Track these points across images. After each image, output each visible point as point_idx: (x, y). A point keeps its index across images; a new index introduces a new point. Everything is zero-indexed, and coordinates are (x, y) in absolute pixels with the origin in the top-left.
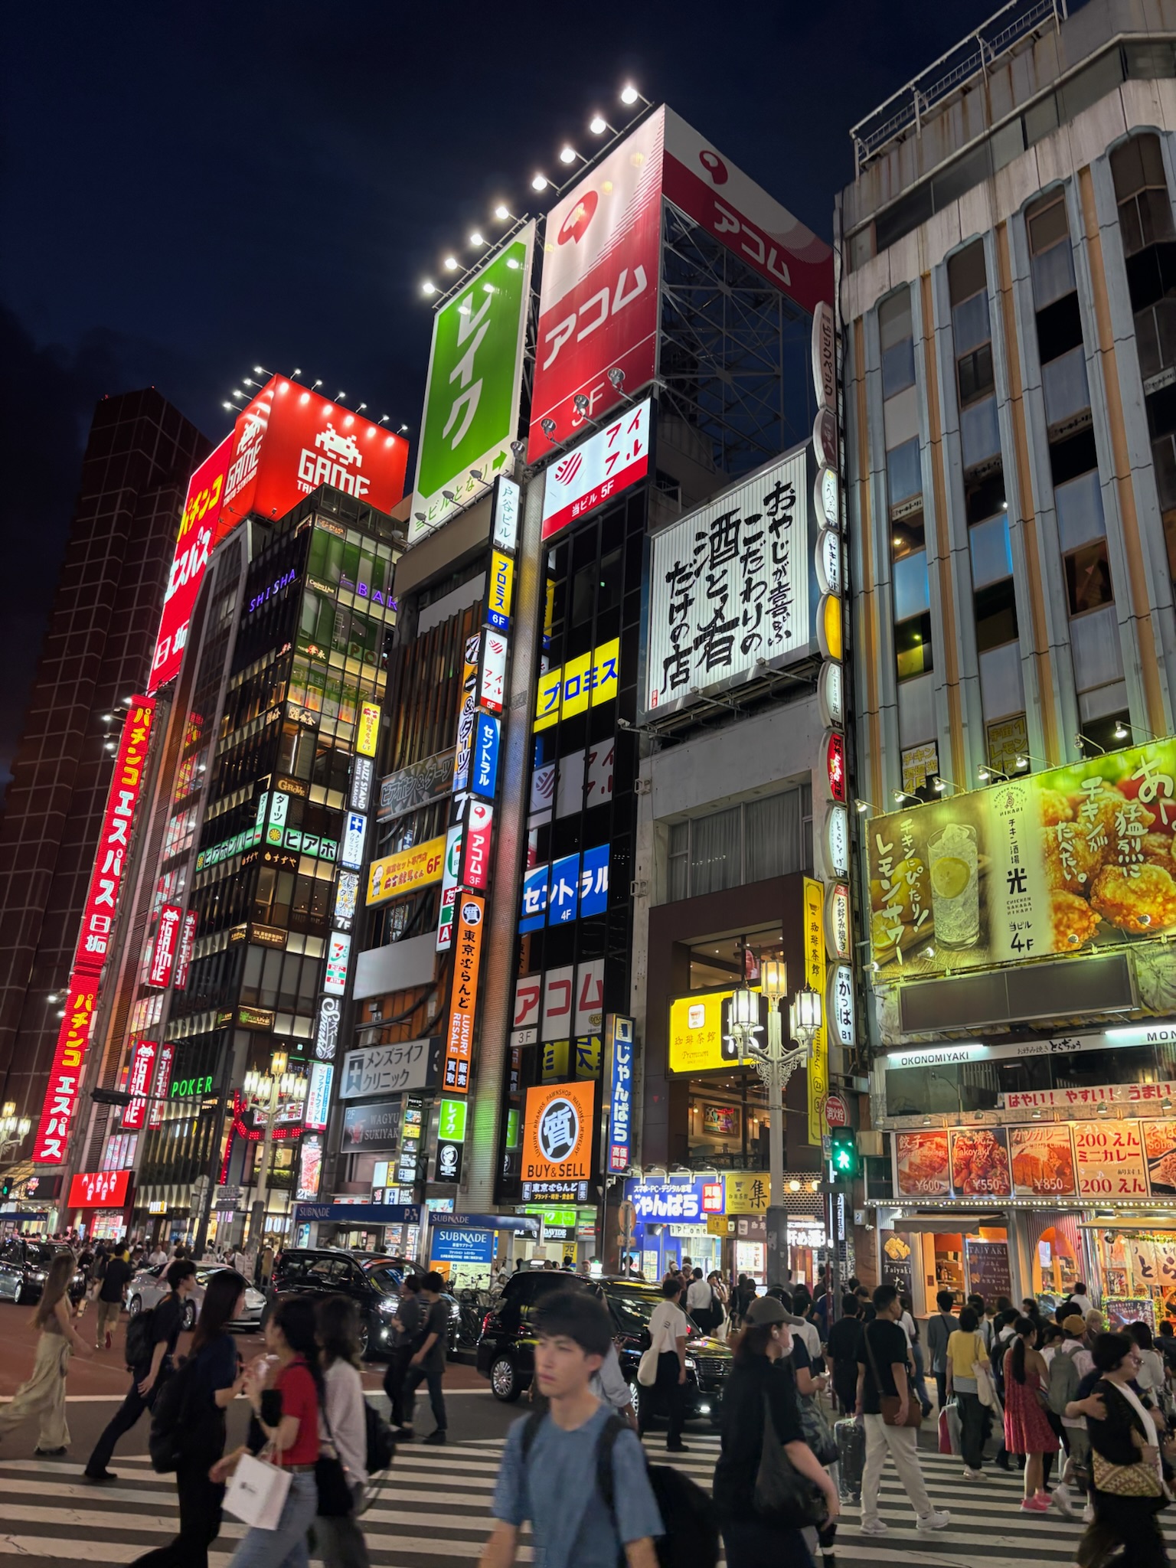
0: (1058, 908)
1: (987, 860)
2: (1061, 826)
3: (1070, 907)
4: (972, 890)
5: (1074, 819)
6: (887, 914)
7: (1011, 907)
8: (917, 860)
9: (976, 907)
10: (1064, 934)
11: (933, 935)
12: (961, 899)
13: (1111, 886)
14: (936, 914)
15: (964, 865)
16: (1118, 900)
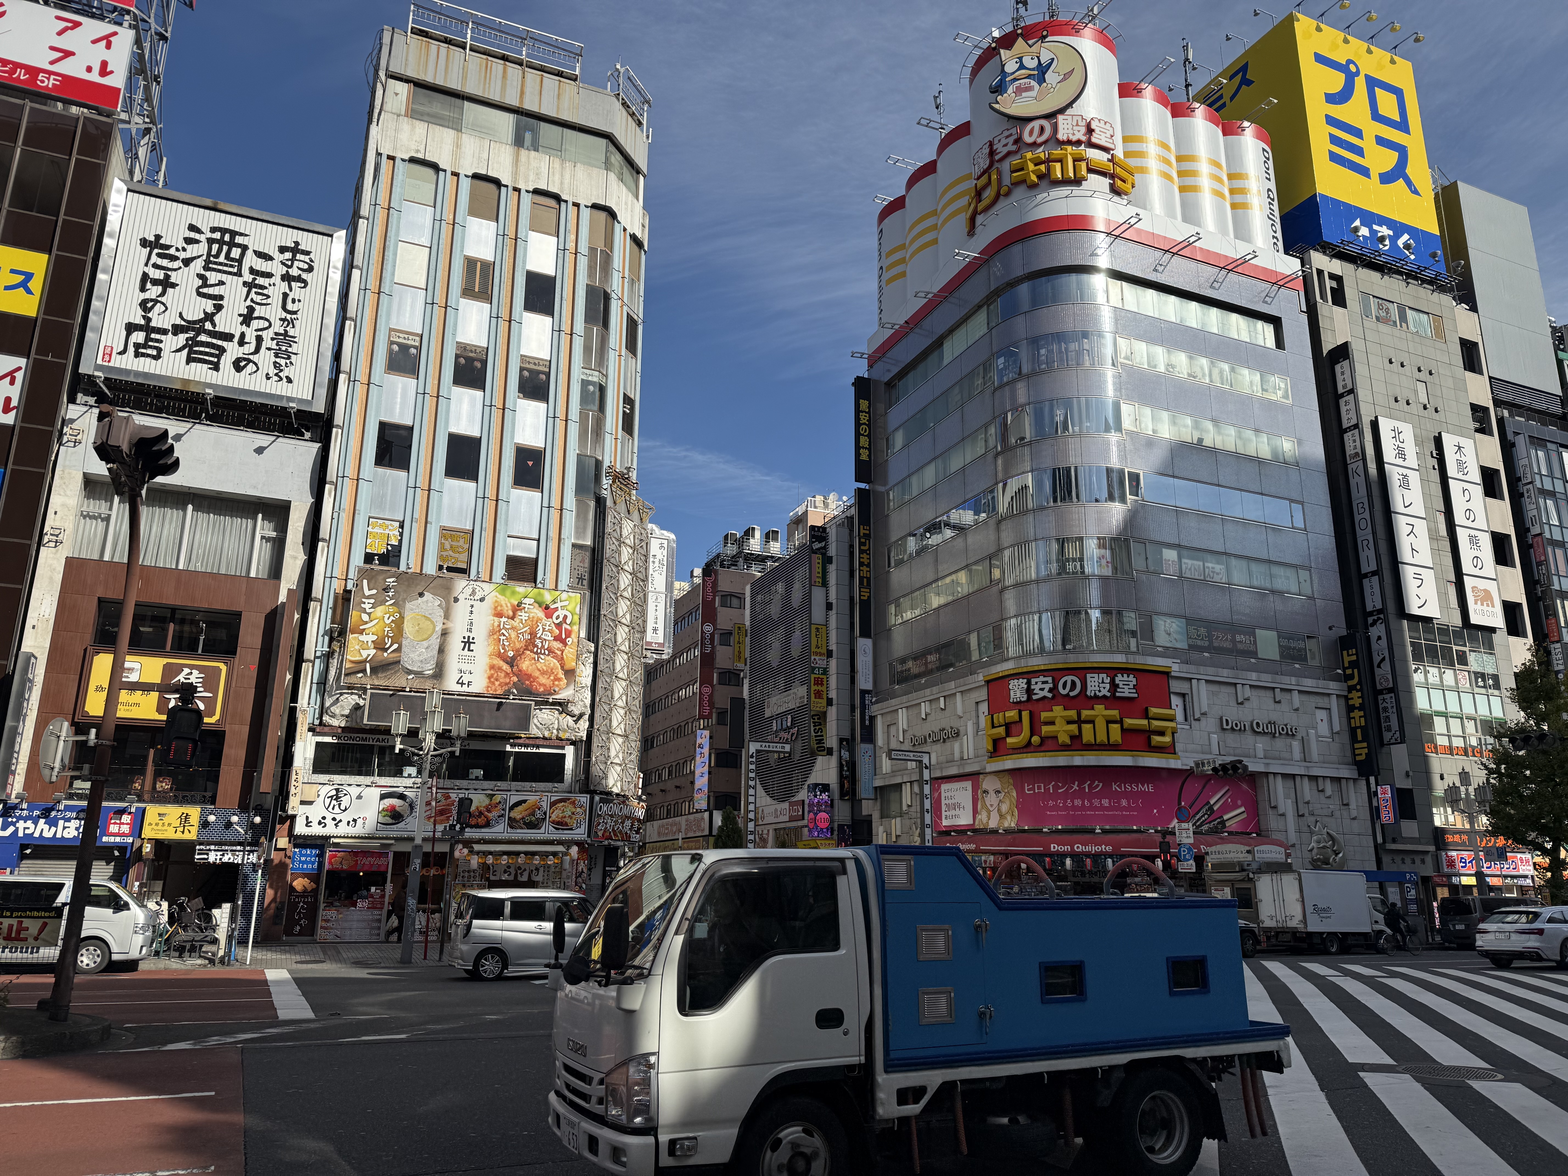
0: (492, 667)
1: (449, 625)
2: (504, 619)
3: (500, 669)
4: (435, 642)
5: (513, 618)
6: (363, 638)
7: (461, 658)
8: (396, 609)
9: (435, 652)
10: (493, 683)
11: (399, 662)
12: (425, 644)
13: (527, 663)
14: (404, 649)
15: (432, 622)
16: (529, 672)
